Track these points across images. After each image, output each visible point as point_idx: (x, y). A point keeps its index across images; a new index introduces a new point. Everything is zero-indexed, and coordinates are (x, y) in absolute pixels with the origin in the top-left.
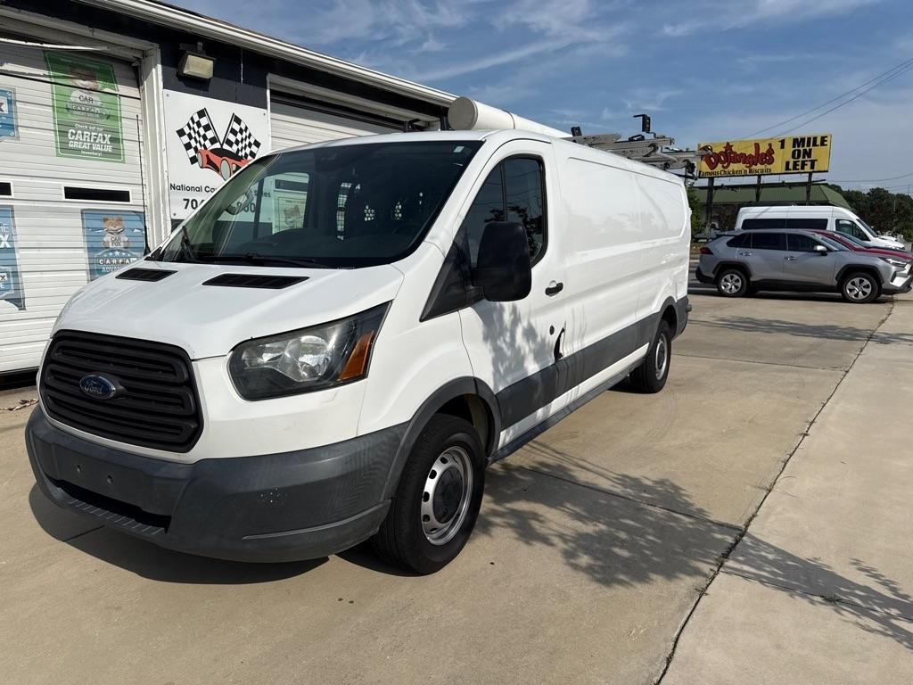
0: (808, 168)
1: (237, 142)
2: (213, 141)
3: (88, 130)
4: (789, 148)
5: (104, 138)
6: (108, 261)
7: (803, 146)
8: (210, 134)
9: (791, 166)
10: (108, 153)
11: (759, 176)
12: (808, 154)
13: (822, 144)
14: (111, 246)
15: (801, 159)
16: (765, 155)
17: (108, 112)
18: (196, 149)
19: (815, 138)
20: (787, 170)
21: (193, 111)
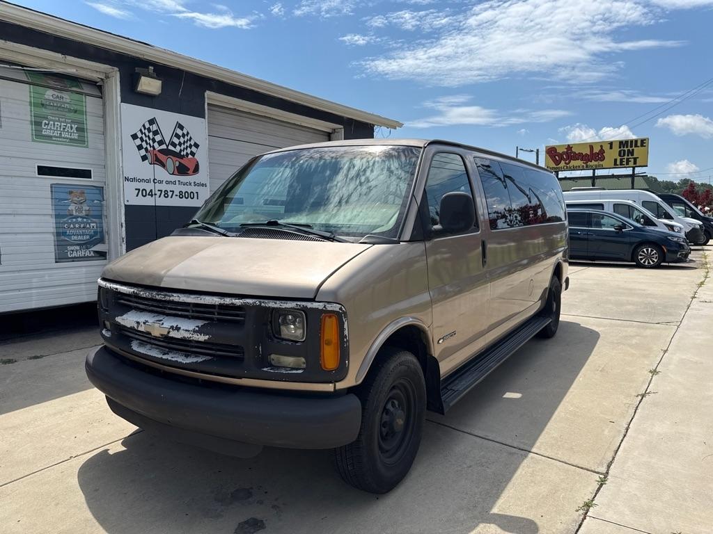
0: (631, 164)
1: (180, 144)
2: (161, 143)
3: (59, 121)
4: (616, 149)
5: (72, 128)
6: (72, 226)
7: (627, 147)
8: (158, 138)
9: (618, 162)
10: (74, 140)
11: (594, 170)
12: (632, 153)
13: (642, 145)
14: (75, 214)
15: (626, 157)
16: (598, 154)
17: (76, 107)
18: (146, 149)
19: (636, 141)
20: (615, 165)
21: (145, 121)
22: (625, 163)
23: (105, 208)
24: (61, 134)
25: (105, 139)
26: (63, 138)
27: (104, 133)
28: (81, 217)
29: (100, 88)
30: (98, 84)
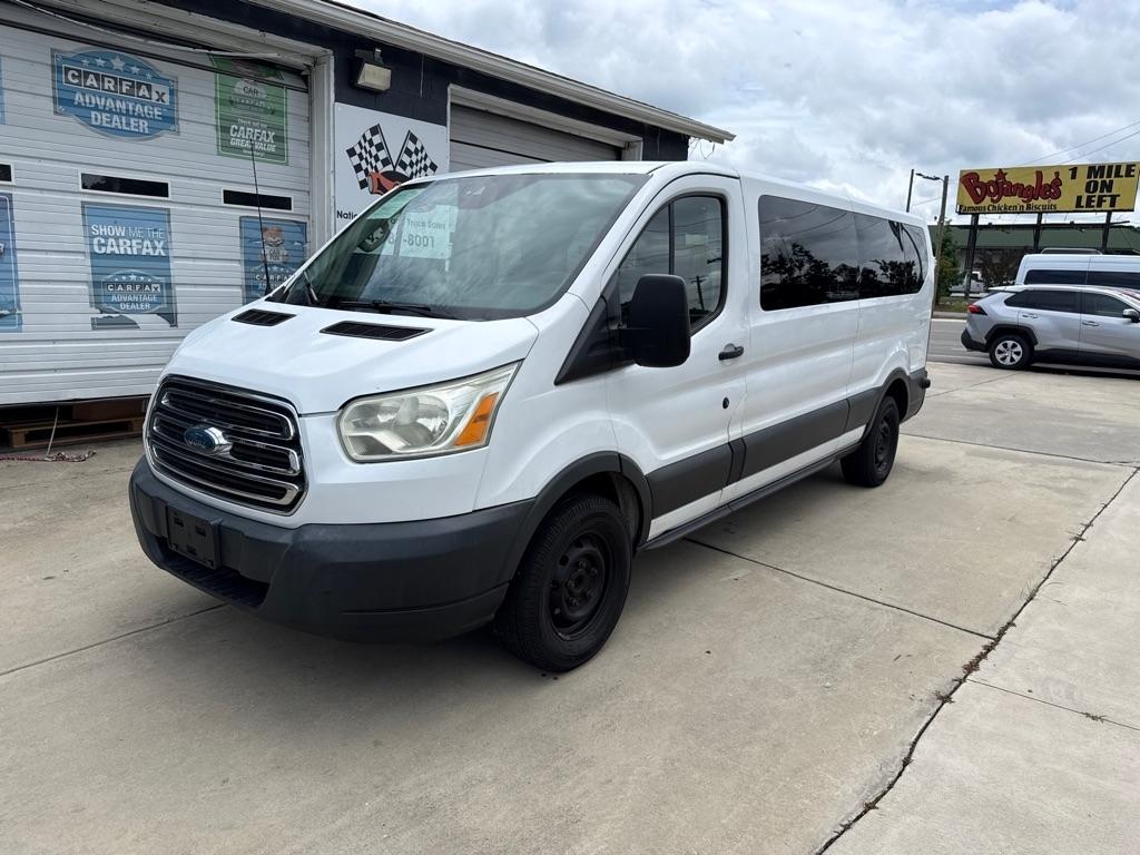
0: (1106, 205)
1: (411, 164)
2: (386, 162)
3: (251, 126)
4: (1082, 178)
5: (268, 136)
7: (1102, 177)
8: (382, 154)
9: (1083, 203)
10: (271, 153)
11: (1040, 214)
12: (1109, 187)
13: (1128, 174)
14: (268, 259)
15: (1098, 193)
16: (1050, 186)
17: (271, 106)
18: (366, 171)
19: (1119, 167)
20: (1078, 207)
21: (365, 128)
22: (1094, 204)
24: (253, 144)
25: (311, 153)
26: (257, 151)
27: (309, 144)
28: (279, 265)
29: (305, 79)
30: (304, 73)
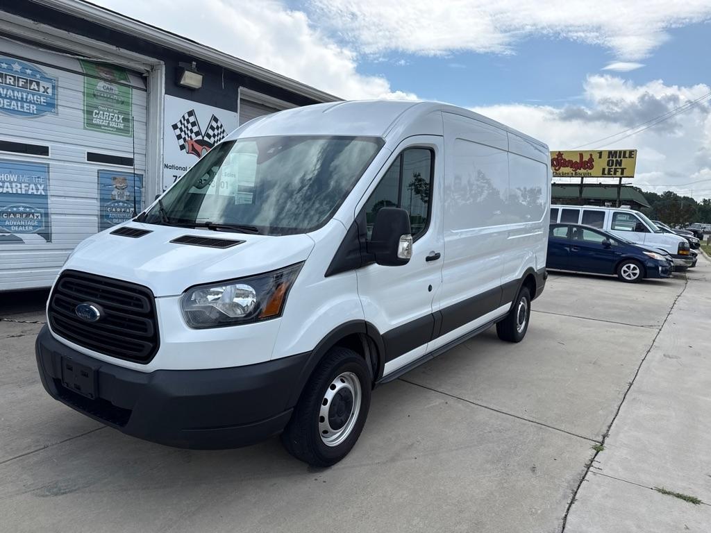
0: (619, 174)
1: (214, 136)
2: (198, 134)
3: (108, 111)
4: (605, 158)
5: (118, 117)
6: (114, 210)
7: (616, 157)
8: (195, 129)
9: (606, 172)
10: (120, 129)
11: (582, 178)
12: (620, 163)
13: (630, 157)
14: (117, 198)
15: (614, 167)
16: (588, 162)
17: (123, 99)
18: (185, 139)
19: (625, 152)
20: (603, 175)
21: (185, 112)
22: (612, 173)
23: (143, 194)
24: (109, 123)
25: (147, 130)
26: (111, 127)
27: (147, 124)
28: (123, 202)
29: (145, 79)
30: (144, 75)
